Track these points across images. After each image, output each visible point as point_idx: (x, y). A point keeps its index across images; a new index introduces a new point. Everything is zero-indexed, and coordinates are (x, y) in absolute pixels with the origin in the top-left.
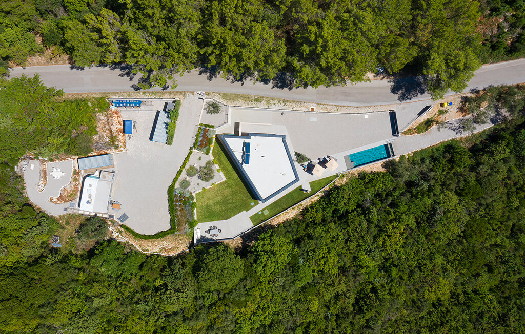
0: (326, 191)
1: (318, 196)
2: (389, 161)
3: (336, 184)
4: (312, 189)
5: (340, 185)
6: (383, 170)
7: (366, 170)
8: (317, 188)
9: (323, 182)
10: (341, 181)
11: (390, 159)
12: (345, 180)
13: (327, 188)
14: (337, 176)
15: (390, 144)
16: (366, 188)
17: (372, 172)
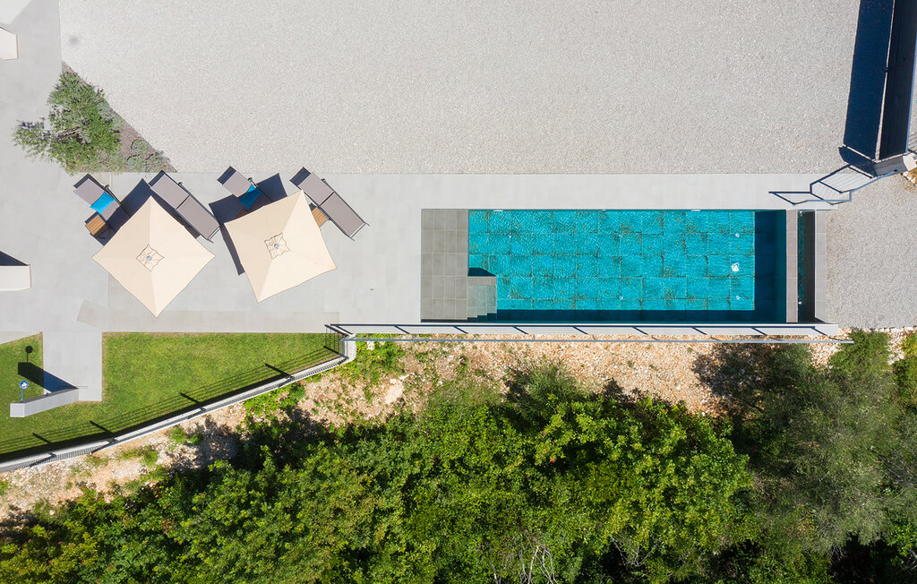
0: (224, 435)
1: (149, 454)
2: (758, 350)
3: (305, 405)
4: (110, 389)
5: (337, 422)
6: (699, 401)
7: (571, 366)
8: (152, 396)
9: (211, 364)
10: (357, 392)
11: (771, 333)
12: (393, 391)
13: (230, 415)
14: (331, 344)
15: (807, 220)
16: (535, 500)
17: (613, 388)
